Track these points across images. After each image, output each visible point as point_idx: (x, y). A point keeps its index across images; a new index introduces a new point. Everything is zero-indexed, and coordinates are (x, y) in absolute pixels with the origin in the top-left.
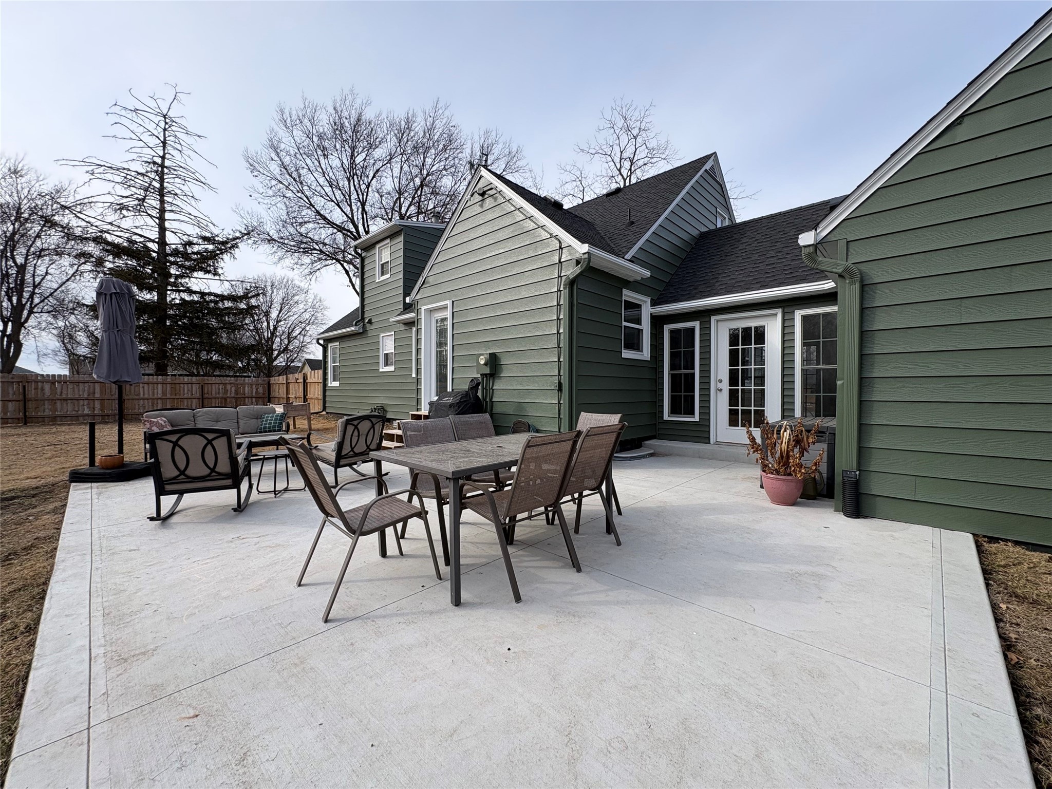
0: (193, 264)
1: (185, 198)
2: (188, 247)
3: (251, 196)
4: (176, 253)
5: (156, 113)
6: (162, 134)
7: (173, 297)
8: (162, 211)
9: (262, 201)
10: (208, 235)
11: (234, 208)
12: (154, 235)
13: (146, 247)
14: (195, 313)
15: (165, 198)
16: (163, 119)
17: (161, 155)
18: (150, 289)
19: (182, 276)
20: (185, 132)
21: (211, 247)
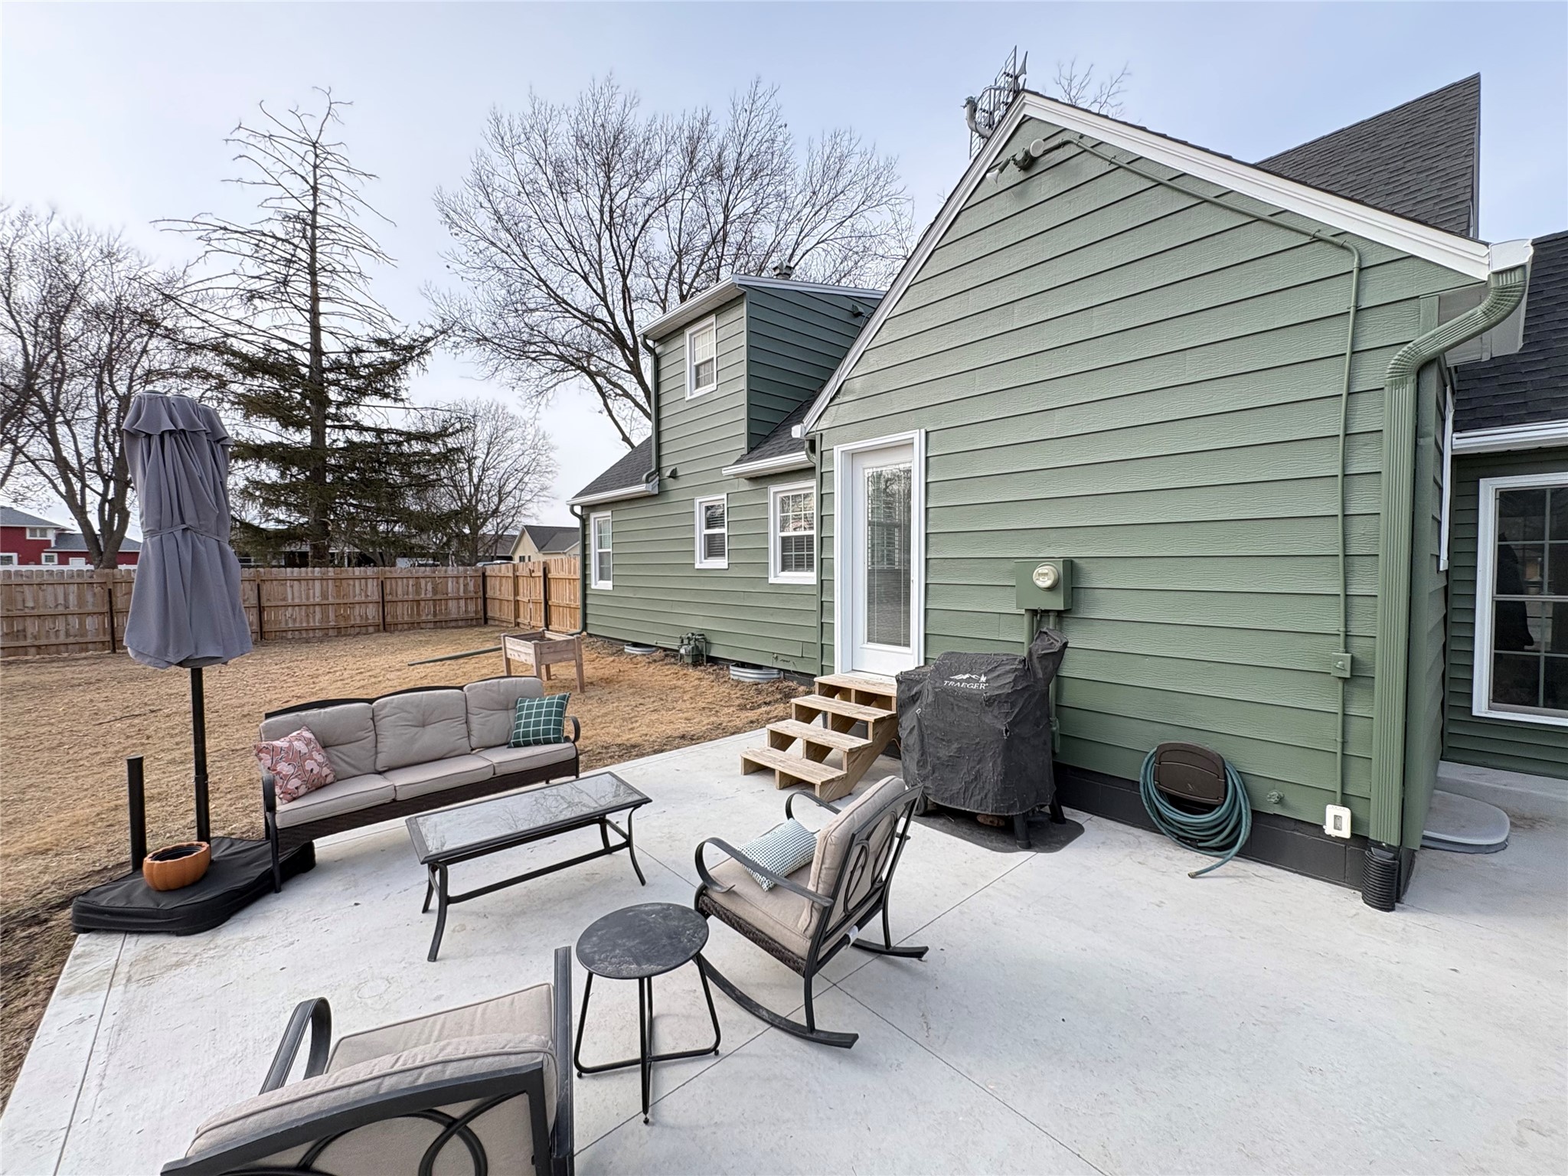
0: (363, 383)
1: (348, 276)
2: (354, 356)
3: (448, 267)
4: (337, 366)
5: (300, 140)
6: (311, 174)
7: (336, 438)
8: (315, 299)
9: (464, 275)
10: (385, 336)
11: (423, 288)
12: (303, 337)
13: (292, 358)
14: (368, 463)
15: (319, 278)
16: (312, 149)
17: (311, 209)
18: (299, 425)
19: (346, 404)
20: (346, 169)
21: (388, 356)
